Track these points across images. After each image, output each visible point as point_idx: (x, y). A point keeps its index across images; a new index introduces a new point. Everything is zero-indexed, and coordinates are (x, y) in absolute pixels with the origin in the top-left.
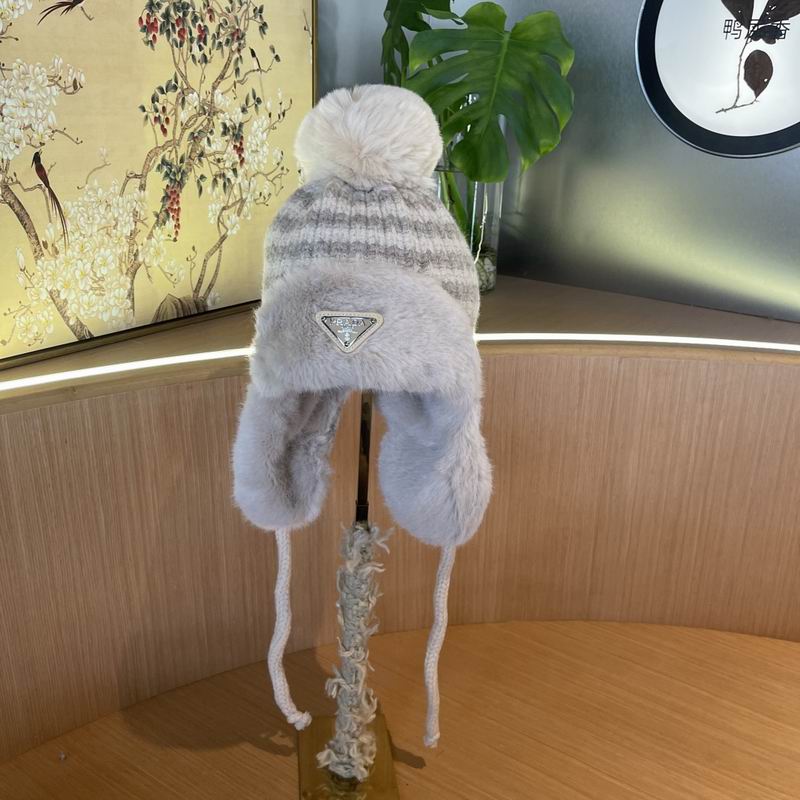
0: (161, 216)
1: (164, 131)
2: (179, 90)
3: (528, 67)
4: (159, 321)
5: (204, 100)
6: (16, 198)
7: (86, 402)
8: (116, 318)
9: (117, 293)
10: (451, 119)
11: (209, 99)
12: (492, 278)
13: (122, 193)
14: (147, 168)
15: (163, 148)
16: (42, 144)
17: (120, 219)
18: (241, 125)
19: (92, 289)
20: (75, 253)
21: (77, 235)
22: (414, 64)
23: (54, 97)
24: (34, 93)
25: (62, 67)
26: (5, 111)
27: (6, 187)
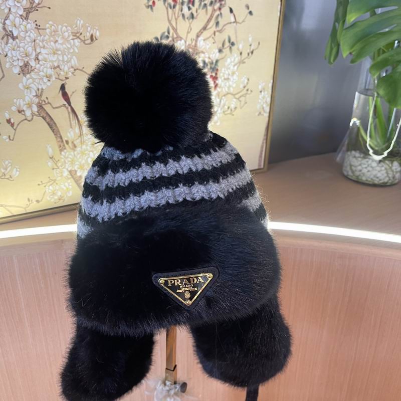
2: (170, 39)
5: (189, 45)
6: (47, 113)
10: (379, 59)
11: (193, 44)
12: (398, 175)
16: (67, 78)
18: (217, 61)
20: (88, 147)
22: (352, 18)
23: (76, 47)
24: (62, 44)
25: (82, 26)
26: (40, 57)
27: (40, 106)
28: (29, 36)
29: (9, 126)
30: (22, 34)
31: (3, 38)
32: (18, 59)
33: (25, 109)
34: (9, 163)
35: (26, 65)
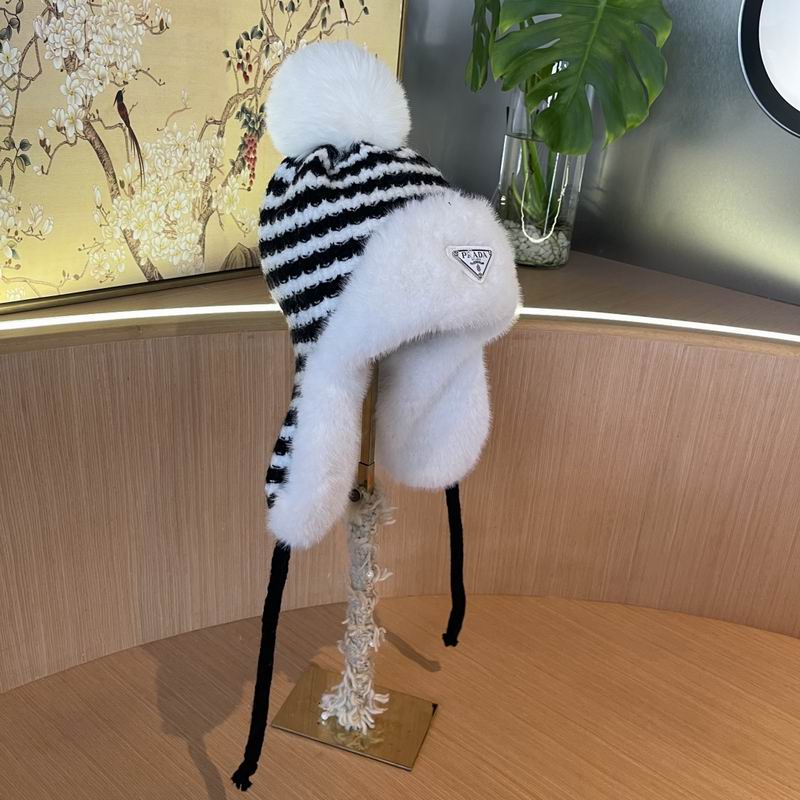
0: (237, 164)
1: (246, 78)
2: (264, 37)
3: (622, 35)
4: (228, 269)
5: (288, 49)
6: (96, 135)
7: (149, 342)
8: (186, 263)
9: (188, 238)
10: (538, 85)
11: (293, 48)
12: (565, 253)
13: (199, 140)
14: (226, 115)
15: (244, 95)
16: (126, 83)
17: (196, 163)
19: (164, 231)
20: (151, 195)
21: (153, 177)
22: (505, 26)
23: (141, 36)
24: (121, 30)
25: (149, 6)
26: (91, 47)
27: (87, 124)
28: (79, 15)
29: (43, 150)
30: (70, 10)
31: (43, 14)
32: (62, 48)
33: (66, 125)
34: (40, 210)
35: (72, 57)
